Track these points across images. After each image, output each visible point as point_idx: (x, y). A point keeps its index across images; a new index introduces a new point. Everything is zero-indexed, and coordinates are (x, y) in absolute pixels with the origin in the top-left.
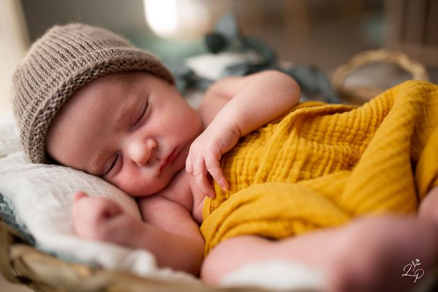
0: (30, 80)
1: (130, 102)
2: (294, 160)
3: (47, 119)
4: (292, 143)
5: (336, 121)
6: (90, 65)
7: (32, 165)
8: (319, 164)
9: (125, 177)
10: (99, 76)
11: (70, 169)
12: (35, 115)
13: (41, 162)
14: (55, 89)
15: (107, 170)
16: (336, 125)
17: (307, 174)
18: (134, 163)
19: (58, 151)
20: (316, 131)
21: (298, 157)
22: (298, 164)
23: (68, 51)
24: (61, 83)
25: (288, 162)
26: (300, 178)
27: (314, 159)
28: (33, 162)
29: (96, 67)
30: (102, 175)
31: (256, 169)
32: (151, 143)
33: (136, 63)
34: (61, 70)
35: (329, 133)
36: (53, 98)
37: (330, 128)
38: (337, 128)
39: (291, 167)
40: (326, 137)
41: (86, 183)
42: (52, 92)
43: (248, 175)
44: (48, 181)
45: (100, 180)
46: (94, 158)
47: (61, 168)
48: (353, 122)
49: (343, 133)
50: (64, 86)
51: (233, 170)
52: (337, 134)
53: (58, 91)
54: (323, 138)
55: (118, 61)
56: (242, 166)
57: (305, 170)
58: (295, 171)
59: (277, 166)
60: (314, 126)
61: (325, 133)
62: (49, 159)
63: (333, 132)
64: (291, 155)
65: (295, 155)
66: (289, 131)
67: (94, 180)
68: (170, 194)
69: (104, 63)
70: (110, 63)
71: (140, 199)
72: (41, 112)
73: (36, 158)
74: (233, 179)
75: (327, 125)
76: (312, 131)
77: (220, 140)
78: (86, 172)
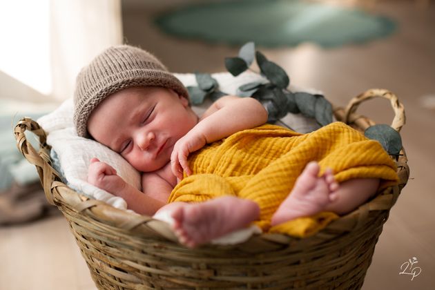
0: (85, 83)
1: (141, 108)
2: (230, 163)
3: (89, 110)
4: (231, 152)
5: (274, 142)
6: (120, 80)
7: (78, 137)
8: (247, 169)
9: (133, 156)
10: (124, 88)
11: (99, 144)
12: (83, 107)
13: (83, 136)
14: (96, 93)
15: (122, 149)
16: (273, 145)
17: (237, 173)
18: (139, 148)
19: (94, 131)
20: (258, 147)
21: (233, 161)
22: (232, 166)
23: (110, 68)
24: (100, 90)
25: (226, 163)
26: (232, 175)
27: (243, 165)
28: (79, 135)
29: (123, 83)
30: (119, 152)
31: (209, 165)
32: (150, 136)
33: (153, 81)
34: (102, 81)
35: (267, 150)
36: (94, 98)
37: (269, 147)
38: (273, 147)
39: (227, 167)
40: (265, 152)
41: (106, 154)
42: (94, 95)
43: (203, 168)
44: (83, 149)
45: (118, 155)
46: (115, 140)
47: (94, 142)
48: (286, 145)
49: (277, 151)
50: (101, 92)
51: (195, 163)
52: (273, 152)
53: (98, 94)
54: (262, 153)
55: (139, 79)
56: (201, 161)
57: (237, 171)
58: (230, 170)
59: (220, 165)
60: (257, 143)
61: (264, 149)
62: (88, 136)
63: (271, 149)
64: (228, 159)
65: (231, 160)
66: (233, 143)
67: (113, 154)
68: (162, 174)
69: (128, 81)
70: (133, 80)
71: (143, 173)
72: (86, 106)
73: (80, 133)
74: (194, 169)
75: (267, 145)
76: (254, 147)
77: (189, 143)
78: (110, 148)
